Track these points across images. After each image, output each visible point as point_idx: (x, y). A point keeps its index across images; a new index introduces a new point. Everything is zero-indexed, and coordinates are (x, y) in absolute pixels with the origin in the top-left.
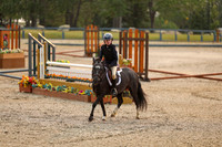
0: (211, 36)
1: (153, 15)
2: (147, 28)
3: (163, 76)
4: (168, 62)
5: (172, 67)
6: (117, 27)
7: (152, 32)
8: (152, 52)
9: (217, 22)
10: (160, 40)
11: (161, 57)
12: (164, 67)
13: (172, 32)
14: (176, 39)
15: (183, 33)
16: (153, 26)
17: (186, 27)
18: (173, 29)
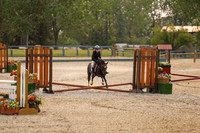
0: (109, 51)
1: (56, 33)
2: (51, 45)
3: (66, 88)
4: (70, 75)
5: (73, 80)
6: (24, 44)
7: (56, 49)
8: (56, 67)
9: (114, 39)
10: (63, 55)
11: (64, 71)
12: (67, 80)
13: (74, 48)
14: (77, 55)
15: (84, 49)
16: (57, 43)
17: (87, 43)
18: (75, 45)
